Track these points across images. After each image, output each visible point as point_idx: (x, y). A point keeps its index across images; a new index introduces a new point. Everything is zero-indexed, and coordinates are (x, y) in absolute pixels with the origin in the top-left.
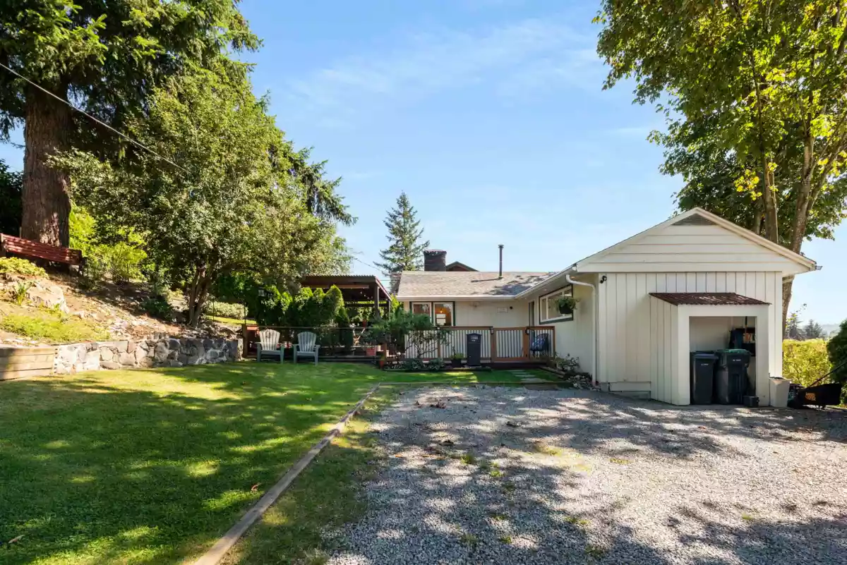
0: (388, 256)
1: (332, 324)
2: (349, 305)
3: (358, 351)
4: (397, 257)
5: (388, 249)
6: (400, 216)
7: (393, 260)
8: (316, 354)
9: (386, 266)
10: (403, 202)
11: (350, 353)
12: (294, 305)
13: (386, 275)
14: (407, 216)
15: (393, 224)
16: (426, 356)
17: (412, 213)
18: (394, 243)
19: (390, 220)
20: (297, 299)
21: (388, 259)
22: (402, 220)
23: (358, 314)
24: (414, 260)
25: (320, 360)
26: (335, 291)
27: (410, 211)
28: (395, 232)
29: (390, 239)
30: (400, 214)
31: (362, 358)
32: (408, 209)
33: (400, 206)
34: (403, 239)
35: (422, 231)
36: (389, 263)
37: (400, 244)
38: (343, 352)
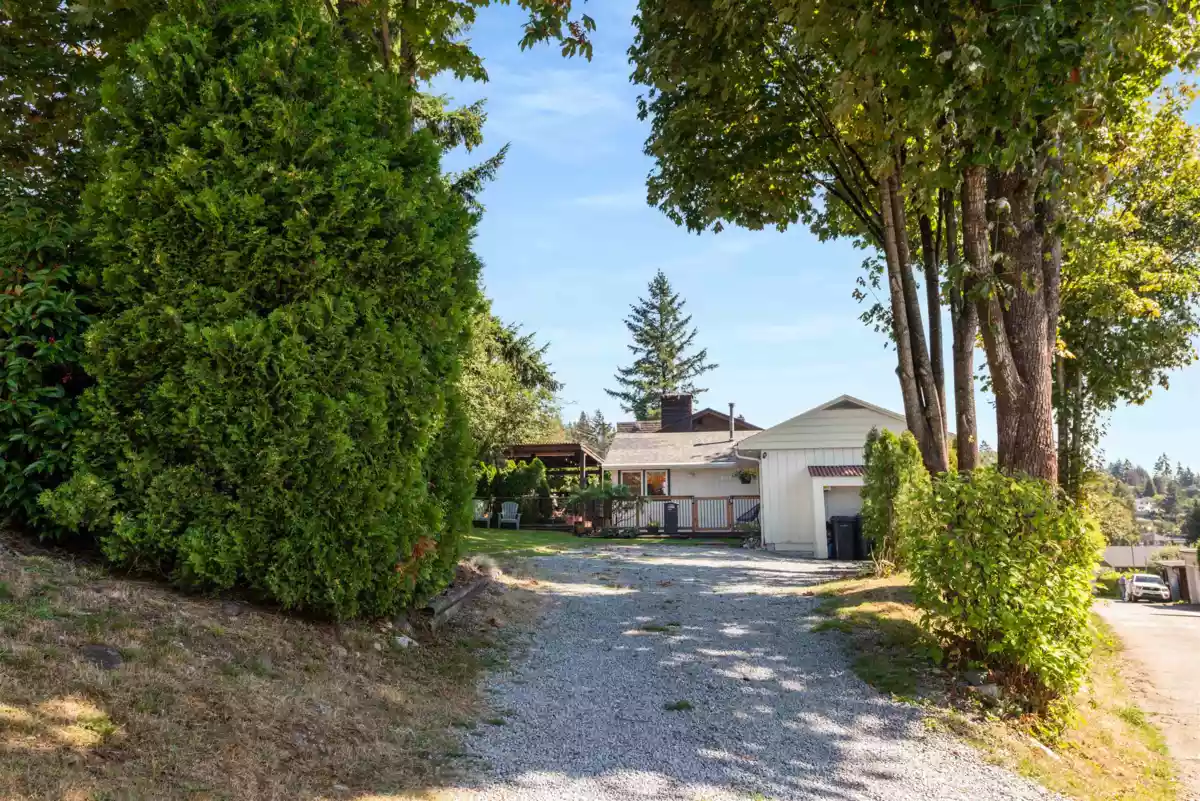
0: (631, 378)
1: (533, 493)
2: (552, 473)
3: (558, 520)
4: (646, 379)
5: (631, 366)
6: (655, 310)
7: (639, 385)
8: (517, 521)
9: (626, 396)
10: (660, 287)
11: (550, 522)
12: (498, 477)
13: (627, 411)
14: (666, 310)
15: (641, 324)
16: (621, 525)
17: (675, 306)
18: (641, 355)
19: (635, 318)
20: (501, 472)
21: (630, 383)
22: (657, 316)
23: (564, 483)
24: (679, 384)
25: (521, 528)
26: (537, 463)
27: (673, 301)
28: (645, 338)
29: (636, 350)
30: (654, 307)
31: (561, 527)
32: (669, 299)
33: (655, 295)
34: (658, 349)
35: (694, 334)
36: (631, 390)
37: (654, 357)
38: (541, 521)
